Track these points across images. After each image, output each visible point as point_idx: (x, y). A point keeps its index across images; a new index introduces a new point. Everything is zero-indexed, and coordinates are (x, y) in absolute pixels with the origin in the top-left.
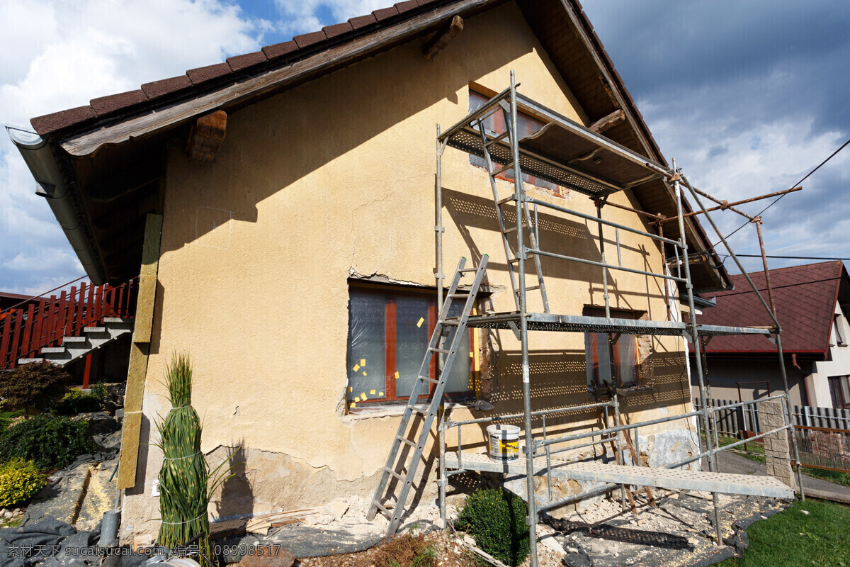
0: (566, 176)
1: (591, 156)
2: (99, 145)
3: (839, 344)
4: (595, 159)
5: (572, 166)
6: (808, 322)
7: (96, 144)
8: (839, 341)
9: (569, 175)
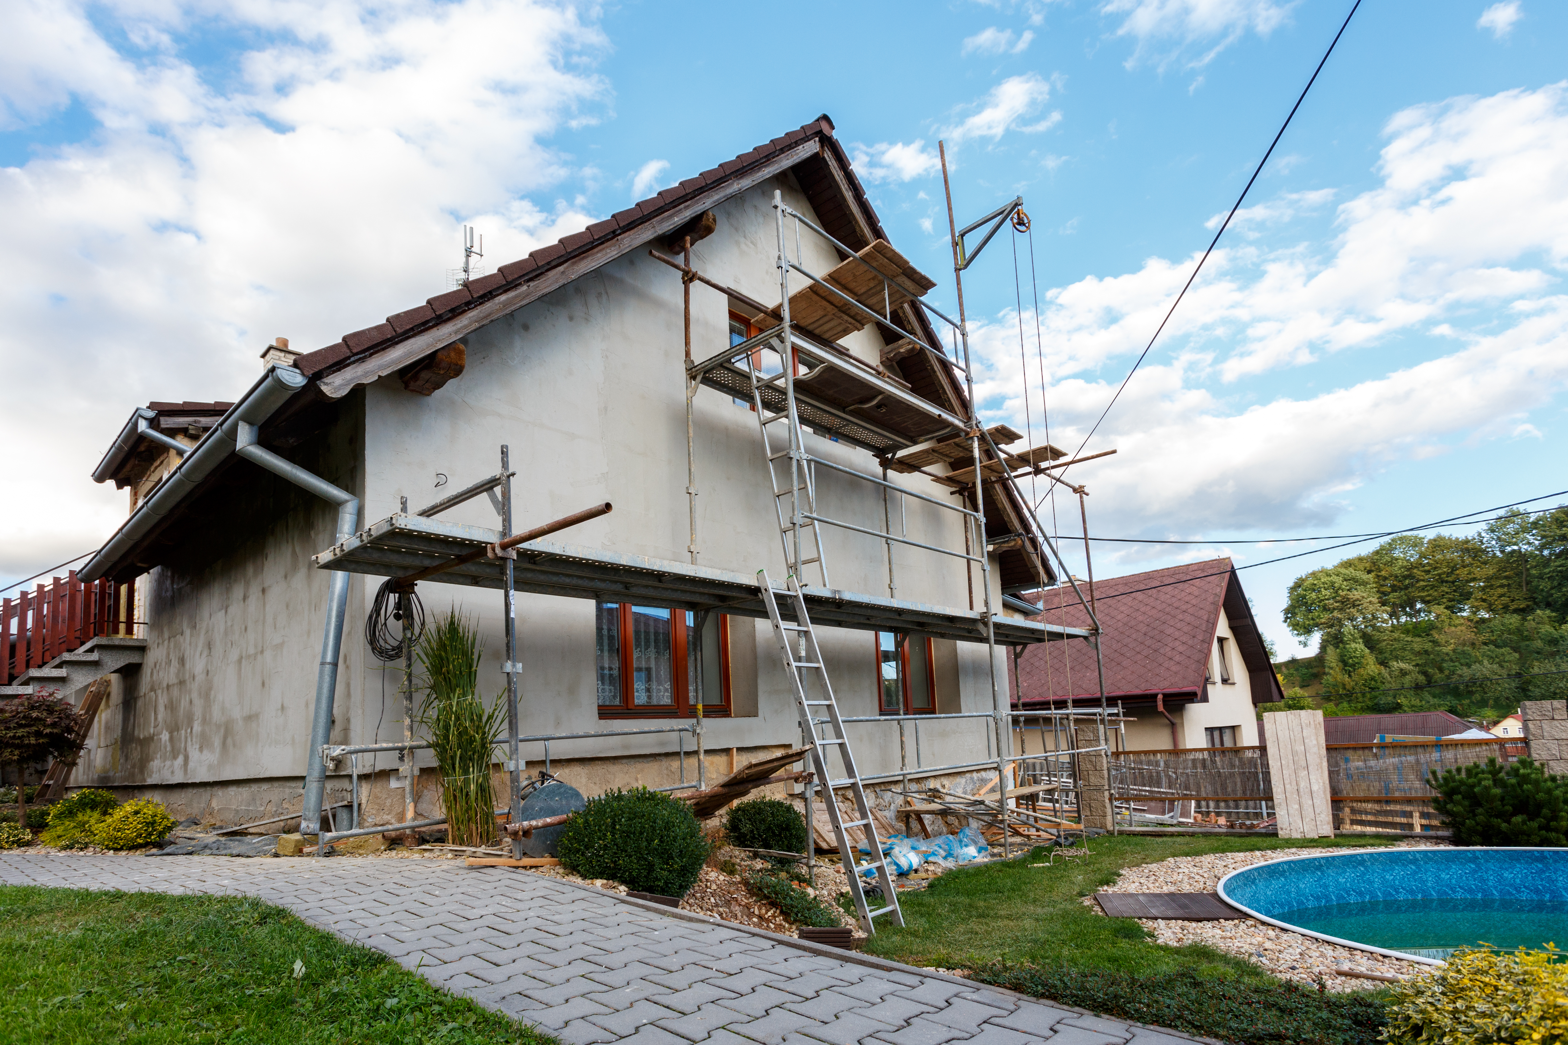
0: (844, 426)
1: (874, 402)
2: (352, 385)
3: (1225, 681)
4: (879, 406)
5: (853, 413)
6: (1181, 648)
7: (349, 384)
8: (1225, 677)
9: (847, 425)
